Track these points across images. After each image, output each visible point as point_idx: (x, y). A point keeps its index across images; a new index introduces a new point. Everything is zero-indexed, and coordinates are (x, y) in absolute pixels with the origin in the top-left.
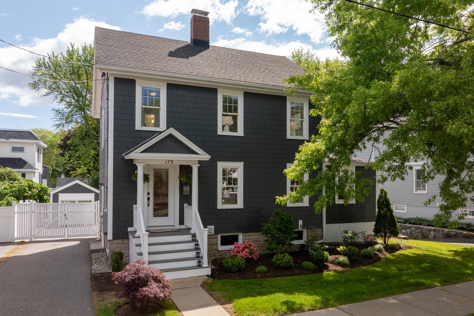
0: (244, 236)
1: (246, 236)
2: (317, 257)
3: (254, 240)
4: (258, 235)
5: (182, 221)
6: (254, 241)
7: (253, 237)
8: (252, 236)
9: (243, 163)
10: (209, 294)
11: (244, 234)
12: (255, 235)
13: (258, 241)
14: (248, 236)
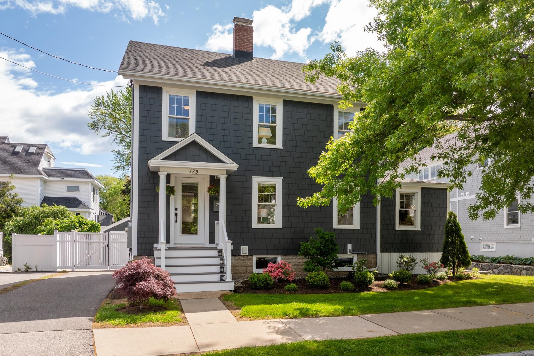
0: (283, 259)
1: (285, 259)
2: (359, 278)
3: (294, 264)
4: (299, 259)
5: (212, 240)
6: (294, 266)
7: (294, 261)
8: (292, 259)
9: (282, 178)
10: (223, 303)
11: (284, 257)
12: (295, 259)
13: (298, 265)
14: (288, 259)
